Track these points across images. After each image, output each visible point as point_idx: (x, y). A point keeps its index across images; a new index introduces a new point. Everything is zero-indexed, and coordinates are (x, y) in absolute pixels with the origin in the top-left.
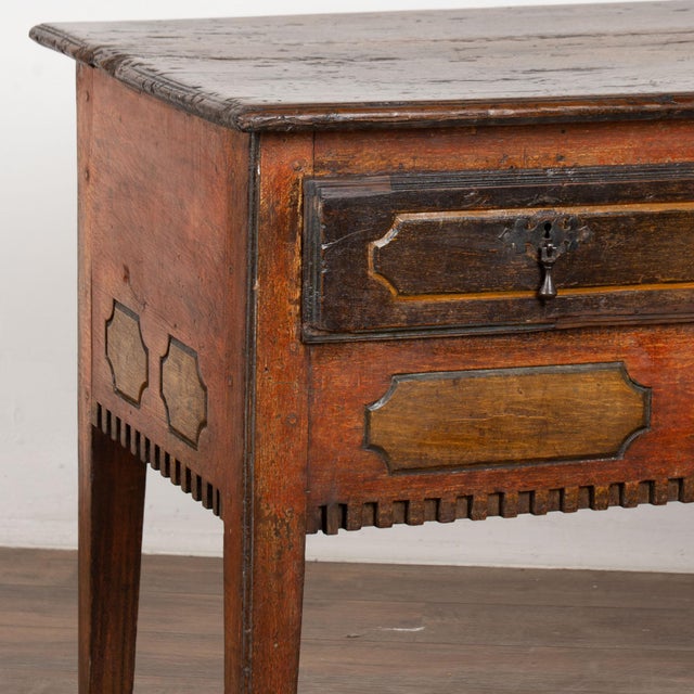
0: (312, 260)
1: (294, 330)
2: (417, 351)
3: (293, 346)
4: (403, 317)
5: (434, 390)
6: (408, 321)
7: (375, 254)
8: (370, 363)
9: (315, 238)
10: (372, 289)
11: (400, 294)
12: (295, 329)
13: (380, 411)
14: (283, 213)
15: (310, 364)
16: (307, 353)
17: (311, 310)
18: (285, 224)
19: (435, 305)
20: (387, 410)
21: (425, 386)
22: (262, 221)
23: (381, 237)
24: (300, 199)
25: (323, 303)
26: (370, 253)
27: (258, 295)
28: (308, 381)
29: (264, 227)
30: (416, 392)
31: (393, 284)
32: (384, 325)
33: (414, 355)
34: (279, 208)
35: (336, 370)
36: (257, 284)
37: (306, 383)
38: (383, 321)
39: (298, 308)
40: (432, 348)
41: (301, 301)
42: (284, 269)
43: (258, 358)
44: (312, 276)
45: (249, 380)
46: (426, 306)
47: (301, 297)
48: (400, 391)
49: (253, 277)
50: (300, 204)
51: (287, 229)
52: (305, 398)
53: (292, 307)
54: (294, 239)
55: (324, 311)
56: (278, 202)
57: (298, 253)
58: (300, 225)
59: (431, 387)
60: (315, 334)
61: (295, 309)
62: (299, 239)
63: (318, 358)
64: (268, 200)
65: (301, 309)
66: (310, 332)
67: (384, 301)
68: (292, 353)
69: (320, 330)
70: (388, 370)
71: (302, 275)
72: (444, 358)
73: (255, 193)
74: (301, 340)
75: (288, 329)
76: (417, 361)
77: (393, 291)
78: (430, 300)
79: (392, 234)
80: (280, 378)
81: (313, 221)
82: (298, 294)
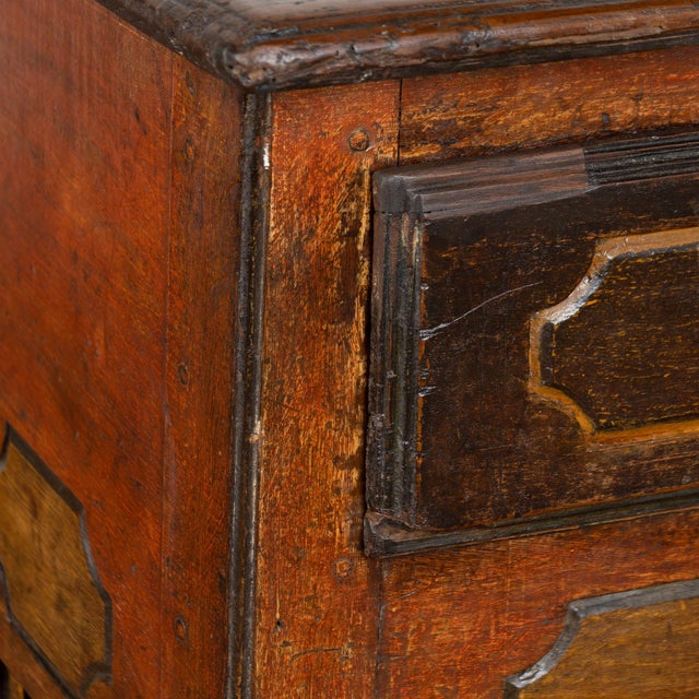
0: (394, 367)
1: (344, 528)
2: (627, 544)
3: (342, 565)
4: (607, 481)
5: (663, 626)
6: (617, 490)
7: (545, 340)
8: (519, 583)
9: (401, 316)
10: (537, 422)
11: (600, 428)
12: (346, 525)
13: (540, 687)
14: (323, 257)
15: (381, 600)
16: (375, 576)
17: (391, 484)
18: (328, 281)
19: (682, 447)
20: (555, 684)
21: (644, 620)
22: (273, 280)
23: (561, 297)
24: (364, 220)
25: (422, 469)
26: (534, 340)
27: (260, 454)
28: (378, 641)
29: (278, 293)
30: (622, 635)
31: (586, 405)
32: (563, 504)
33: (621, 553)
34: (313, 245)
35: (441, 608)
36: (258, 428)
37: (371, 647)
38: (560, 495)
39: (355, 474)
40: (660, 533)
41: (363, 459)
42: (322, 390)
43: (258, 602)
44: (393, 405)
45: (237, 651)
46: (659, 451)
47: (362, 450)
48: (586, 638)
49: (249, 413)
50: (363, 231)
51: (332, 292)
52: (368, 679)
53: (341, 474)
54: (348, 315)
55: (424, 488)
56: (312, 232)
57: (356, 347)
58: (363, 281)
59: (656, 620)
60: (398, 537)
61: (348, 478)
62: (360, 313)
63: (399, 585)
64: (288, 230)
65: (362, 478)
66: (386, 535)
67: (566, 449)
68: (338, 582)
69: (408, 529)
70: (560, 593)
71: (366, 398)
72: (688, 551)
73: (256, 215)
74: (361, 547)
75: (330, 527)
76: (626, 565)
77: (584, 422)
78: (668, 434)
79: (586, 287)
80: (311, 640)
81: (399, 276)
82: (357, 443)
